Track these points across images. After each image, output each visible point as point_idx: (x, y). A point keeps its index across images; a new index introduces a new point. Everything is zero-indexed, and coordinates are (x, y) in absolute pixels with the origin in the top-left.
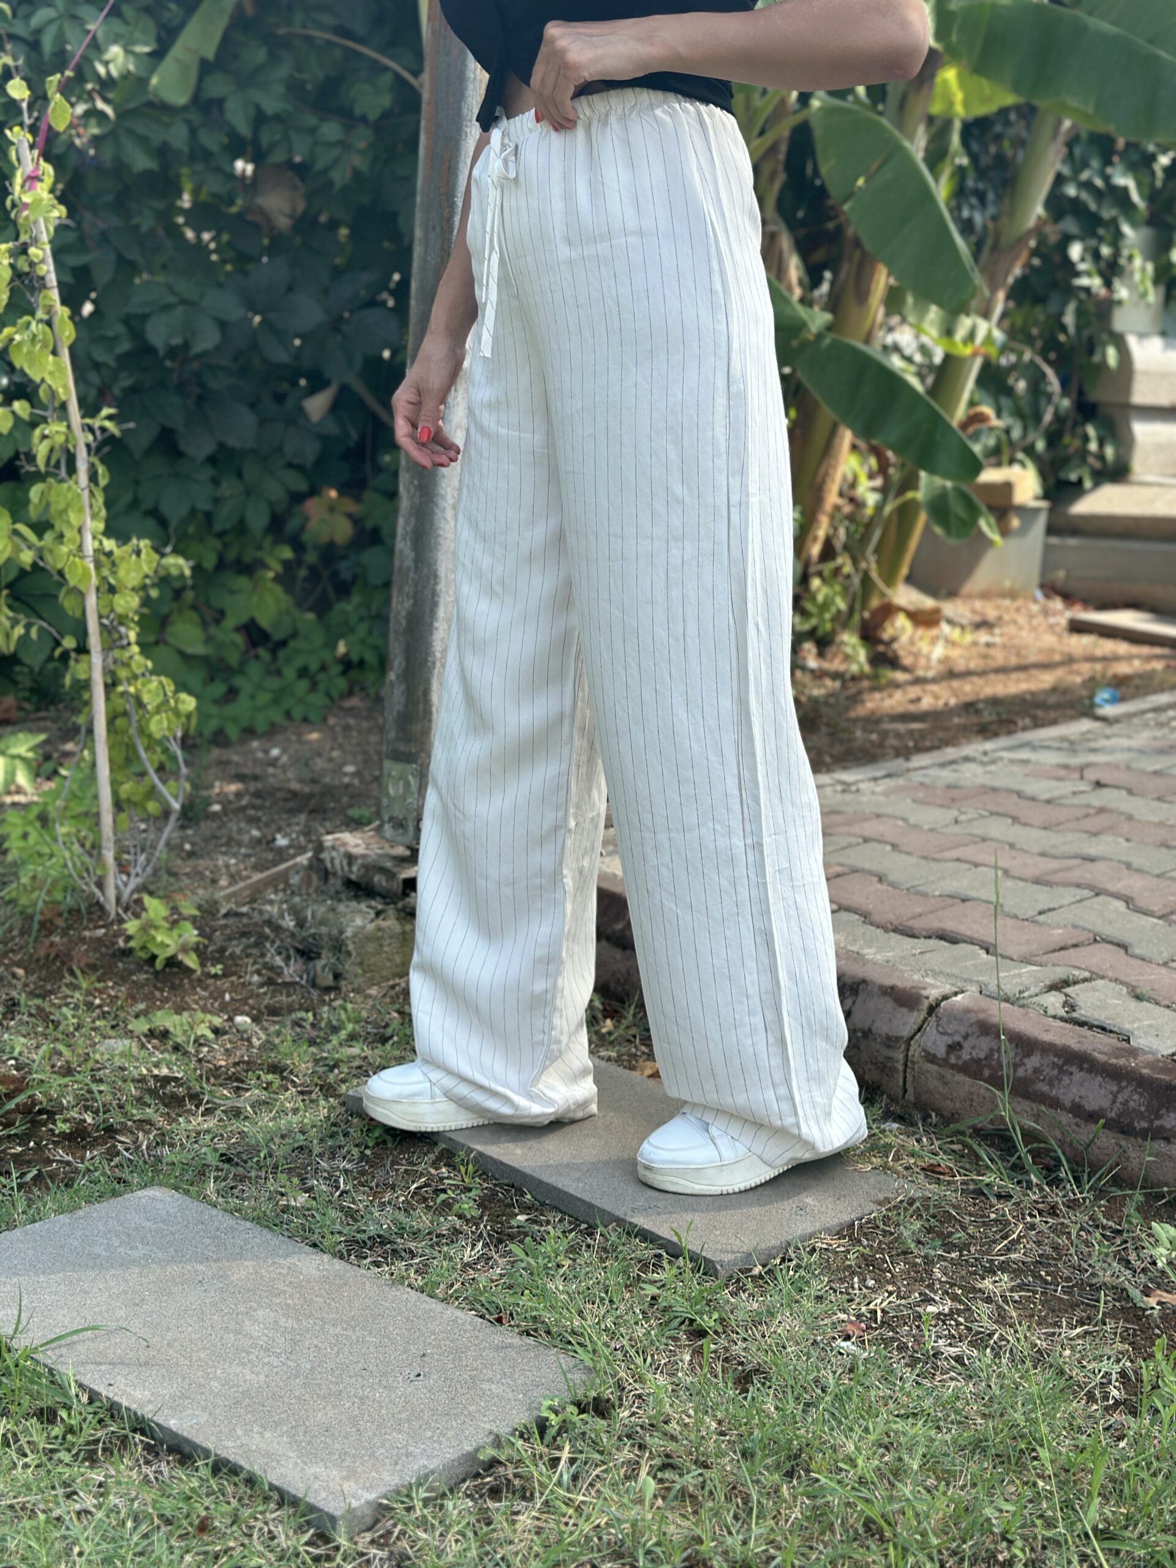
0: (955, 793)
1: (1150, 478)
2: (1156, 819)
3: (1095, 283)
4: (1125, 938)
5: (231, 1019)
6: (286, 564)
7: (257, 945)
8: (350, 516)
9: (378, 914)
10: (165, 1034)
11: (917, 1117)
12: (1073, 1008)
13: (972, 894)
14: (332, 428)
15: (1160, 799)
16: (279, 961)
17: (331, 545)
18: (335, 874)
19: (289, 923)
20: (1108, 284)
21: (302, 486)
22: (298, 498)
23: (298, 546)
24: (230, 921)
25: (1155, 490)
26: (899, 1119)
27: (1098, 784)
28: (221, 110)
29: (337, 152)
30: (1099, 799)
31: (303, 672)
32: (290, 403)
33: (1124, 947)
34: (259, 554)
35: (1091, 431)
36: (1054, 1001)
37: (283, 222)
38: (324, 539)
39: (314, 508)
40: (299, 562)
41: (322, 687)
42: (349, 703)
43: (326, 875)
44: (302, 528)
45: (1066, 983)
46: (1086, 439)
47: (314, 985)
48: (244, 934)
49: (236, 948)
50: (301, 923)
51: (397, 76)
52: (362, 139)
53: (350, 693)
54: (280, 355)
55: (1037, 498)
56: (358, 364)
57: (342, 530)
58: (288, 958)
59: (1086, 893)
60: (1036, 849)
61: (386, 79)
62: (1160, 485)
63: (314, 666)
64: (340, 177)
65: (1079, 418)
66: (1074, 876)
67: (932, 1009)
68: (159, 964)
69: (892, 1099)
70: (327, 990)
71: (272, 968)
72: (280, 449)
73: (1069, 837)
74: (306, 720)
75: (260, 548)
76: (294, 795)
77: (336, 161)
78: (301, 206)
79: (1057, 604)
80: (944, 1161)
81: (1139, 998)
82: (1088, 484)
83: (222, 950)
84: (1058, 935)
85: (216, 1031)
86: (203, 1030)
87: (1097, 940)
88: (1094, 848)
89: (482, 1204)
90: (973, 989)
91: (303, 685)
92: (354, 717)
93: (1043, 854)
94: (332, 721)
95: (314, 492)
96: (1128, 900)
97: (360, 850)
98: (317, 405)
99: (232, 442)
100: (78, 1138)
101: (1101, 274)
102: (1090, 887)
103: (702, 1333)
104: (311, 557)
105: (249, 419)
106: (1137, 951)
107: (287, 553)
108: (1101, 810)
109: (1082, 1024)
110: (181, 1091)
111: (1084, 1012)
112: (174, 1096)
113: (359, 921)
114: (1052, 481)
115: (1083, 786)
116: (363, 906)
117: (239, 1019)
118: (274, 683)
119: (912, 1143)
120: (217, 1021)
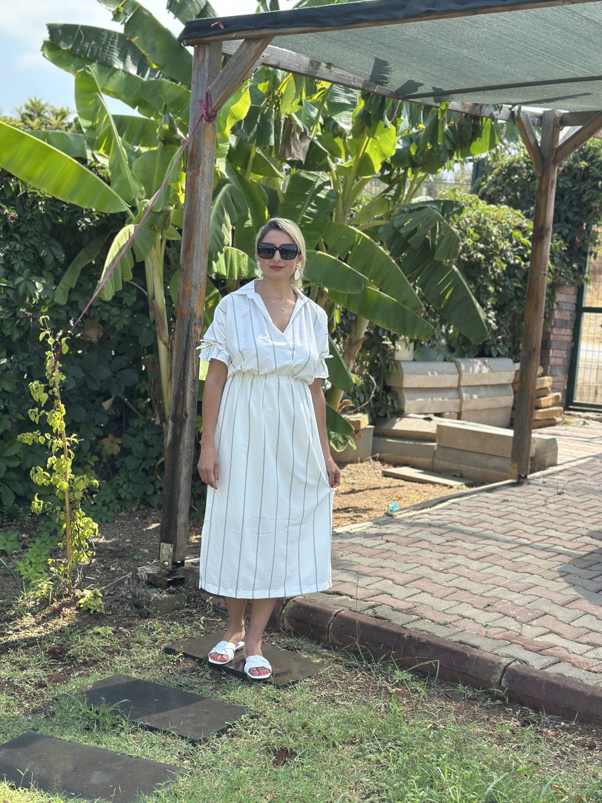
0: (342, 546)
1: (411, 415)
2: (403, 553)
3: (389, 343)
4: (390, 592)
5: (117, 628)
6: (95, 462)
7: (121, 604)
8: (119, 445)
9: (160, 593)
10: (98, 634)
11: (332, 647)
12: (376, 613)
13: (347, 580)
14: (113, 412)
15: (406, 546)
16: (129, 609)
17: (113, 455)
18: (142, 580)
19: (130, 597)
20: (394, 344)
21: (101, 434)
22: (99, 438)
23: (100, 457)
24: (110, 597)
25: (413, 420)
26: (327, 648)
27: (387, 541)
28: (77, 305)
29: (117, 318)
30: (386, 546)
31: (104, 504)
32: (96, 403)
33: (391, 595)
34: (86, 459)
35: (389, 398)
36: (370, 612)
37: (95, 339)
38: (110, 453)
39: (106, 442)
40: (100, 462)
41: (111, 509)
42: (121, 515)
43: (139, 580)
44: (101, 449)
45: (374, 606)
46: (388, 401)
47: (142, 617)
48: (117, 601)
49: (114, 606)
50: (134, 596)
51: (138, 289)
52: (127, 314)
53: (121, 511)
54: (95, 388)
55: (370, 424)
56: (123, 389)
57: (116, 450)
58: (132, 608)
59: (381, 579)
60: (366, 564)
61: (135, 291)
62: (414, 418)
63: (108, 501)
64: (119, 327)
65: (384, 392)
66: (378, 574)
67: (335, 615)
68: (91, 612)
69: (325, 642)
70: (146, 618)
71: (127, 612)
72: (94, 420)
73: (378, 560)
74: (107, 522)
75: (85, 457)
76: (111, 551)
77: (118, 321)
78: (101, 334)
79: (378, 464)
80: (340, 658)
81: (394, 610)
82: (389, 417)
83: (110, 606)
84: (372, 592)
85: (114, 632)
86: (110, 632)
87: (383, 593)
88: (384, 564)
89: (211, 675)
90: (347, 609)
91: (105, 508)
92: (124, 520)
93: (369, 566)
94: (116, 522)
95: (106, 436)
96: (393, 580)
97: (151, 572)
98: (107, 404)
99: (77, 420)
100: (85, 663)
101: (391, 340)
102: (382, 577)
103: (278, 702)
104: (105, 460)
105: (83, 411)
106: (395, 596)
107: (96, 458)
108: (388, 550)
109: (377, 617)
110: (111, 650)
111: (379, 614)
112: (109, 651)
113: (155, 595)
114: (375, 416)
115: (382, 542)
116: (155, 590)
117: (120, 628)
118: (94, 508)
119: (331, 655)
120: (113, 629)
